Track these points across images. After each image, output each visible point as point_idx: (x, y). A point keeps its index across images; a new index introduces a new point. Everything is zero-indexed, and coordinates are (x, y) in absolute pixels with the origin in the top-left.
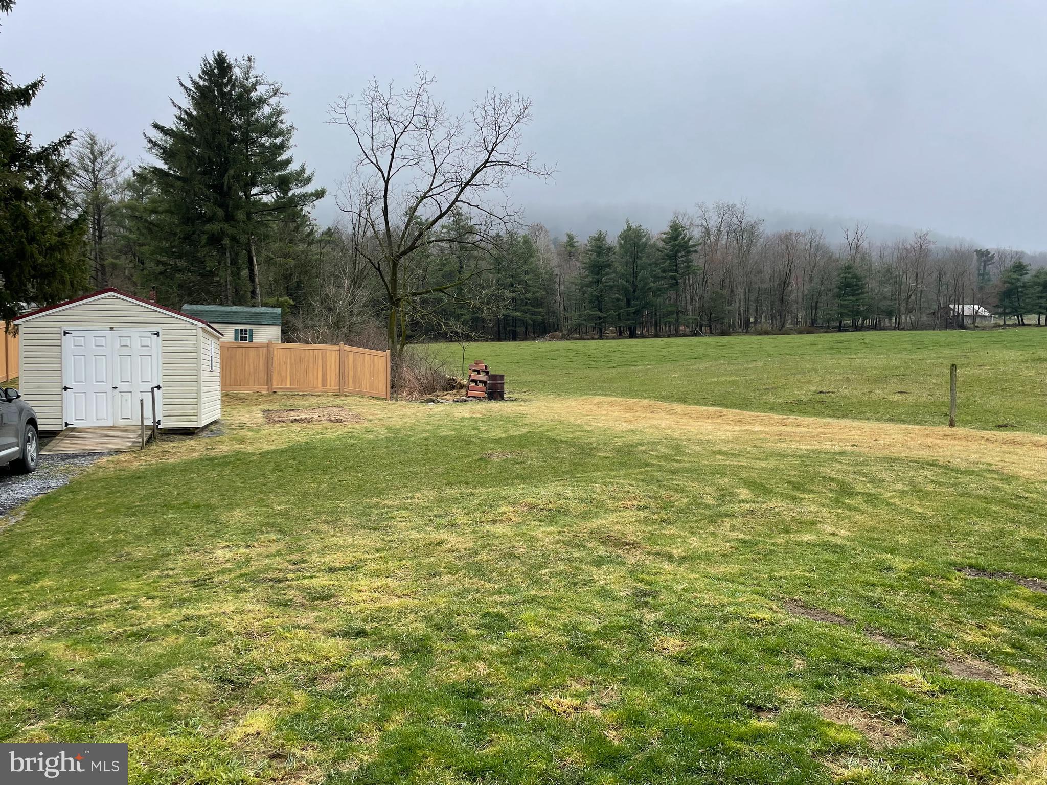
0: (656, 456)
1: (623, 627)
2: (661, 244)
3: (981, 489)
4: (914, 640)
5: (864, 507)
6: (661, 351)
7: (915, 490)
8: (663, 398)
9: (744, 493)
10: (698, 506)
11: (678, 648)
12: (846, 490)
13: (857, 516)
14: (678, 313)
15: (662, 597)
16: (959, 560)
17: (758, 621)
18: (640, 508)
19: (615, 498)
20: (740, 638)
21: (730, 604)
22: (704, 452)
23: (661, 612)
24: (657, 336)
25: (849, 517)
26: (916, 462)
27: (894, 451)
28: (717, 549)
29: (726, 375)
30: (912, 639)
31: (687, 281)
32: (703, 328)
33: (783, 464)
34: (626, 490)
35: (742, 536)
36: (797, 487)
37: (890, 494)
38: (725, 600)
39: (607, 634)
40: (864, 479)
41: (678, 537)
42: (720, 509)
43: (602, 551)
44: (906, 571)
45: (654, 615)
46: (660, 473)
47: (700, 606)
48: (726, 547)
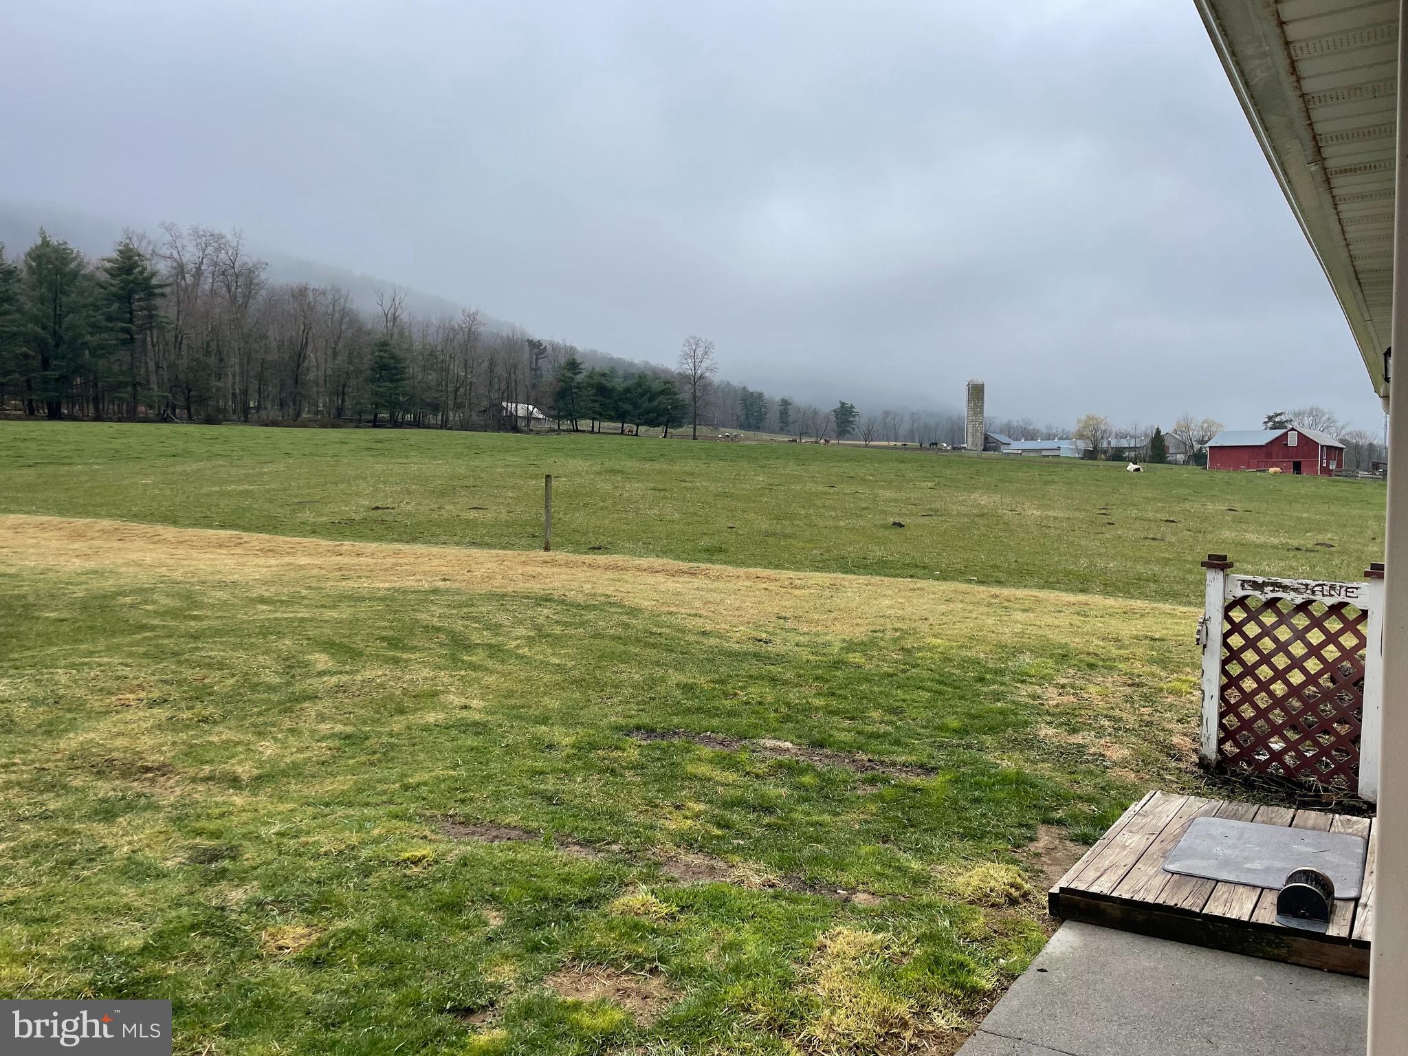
0: (156, 612)
1: (193, 927)
2: (103, 277)
3: (612, 627)
4: (615, 842)
5: (490, 663)
6: (110, 442)
7: (541, 635)
8: (135, 516)
9: (322, 660)
10: (254, 688)
11: (303, 941)
12: (460, 643)
13: (486, 678)
14: (134, 386)
15: (247, 856)
16: (622, 721)
17: (416, 862)
18: (153, 704)
19: (101, 690)
20: (397, 897)
21: (363, 843)
22: (236, 600)
23: (255, 883)
24: (98, 418)
25: (477, 680)
26: (528, 597)
27: (497, 584)
28: (307, 754)
29: (233, 482)
30: (614, 842)
31: (149, 339)
32: (177, 411)
33: (363, 610)
34: (119, 674)
35: (339, 728)
36: (394, 643)
37: (515, 643)
38: (354, 839)
39: (166, 948)
40: (477, 625)
41: (237, 744)
42: (291, 689)
43: (105, 789)
44: (573, 747)
45: (241, 891)
46: (172, 640)
47: (316, 856)
48: (322, 750)
